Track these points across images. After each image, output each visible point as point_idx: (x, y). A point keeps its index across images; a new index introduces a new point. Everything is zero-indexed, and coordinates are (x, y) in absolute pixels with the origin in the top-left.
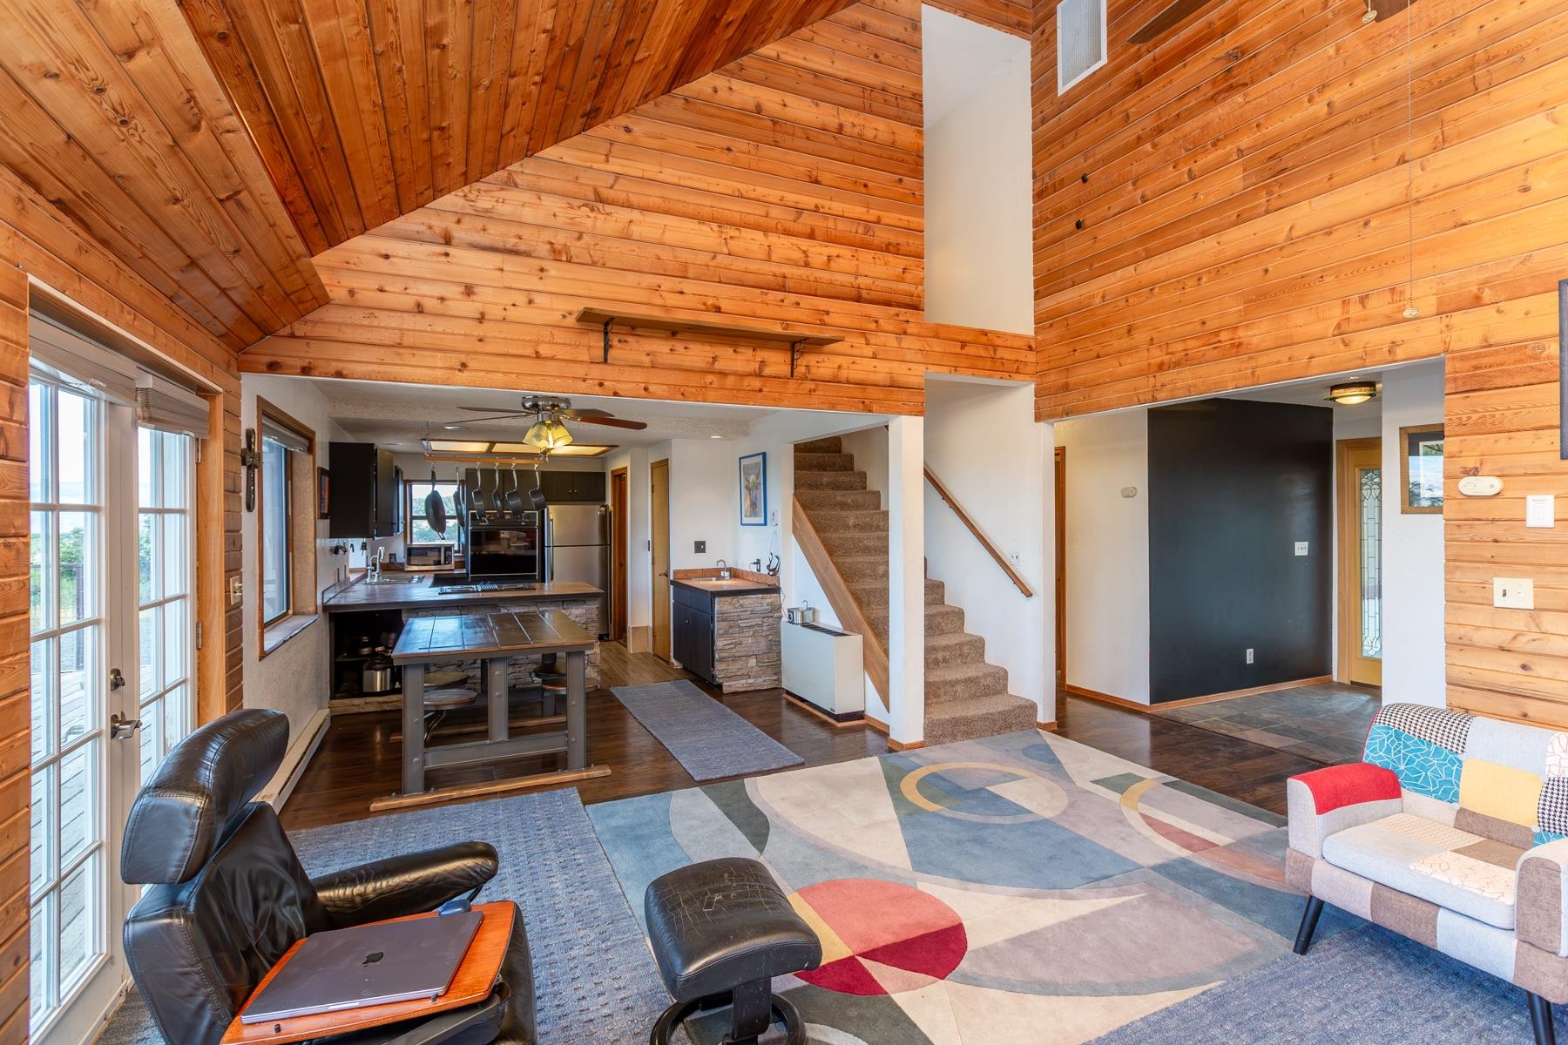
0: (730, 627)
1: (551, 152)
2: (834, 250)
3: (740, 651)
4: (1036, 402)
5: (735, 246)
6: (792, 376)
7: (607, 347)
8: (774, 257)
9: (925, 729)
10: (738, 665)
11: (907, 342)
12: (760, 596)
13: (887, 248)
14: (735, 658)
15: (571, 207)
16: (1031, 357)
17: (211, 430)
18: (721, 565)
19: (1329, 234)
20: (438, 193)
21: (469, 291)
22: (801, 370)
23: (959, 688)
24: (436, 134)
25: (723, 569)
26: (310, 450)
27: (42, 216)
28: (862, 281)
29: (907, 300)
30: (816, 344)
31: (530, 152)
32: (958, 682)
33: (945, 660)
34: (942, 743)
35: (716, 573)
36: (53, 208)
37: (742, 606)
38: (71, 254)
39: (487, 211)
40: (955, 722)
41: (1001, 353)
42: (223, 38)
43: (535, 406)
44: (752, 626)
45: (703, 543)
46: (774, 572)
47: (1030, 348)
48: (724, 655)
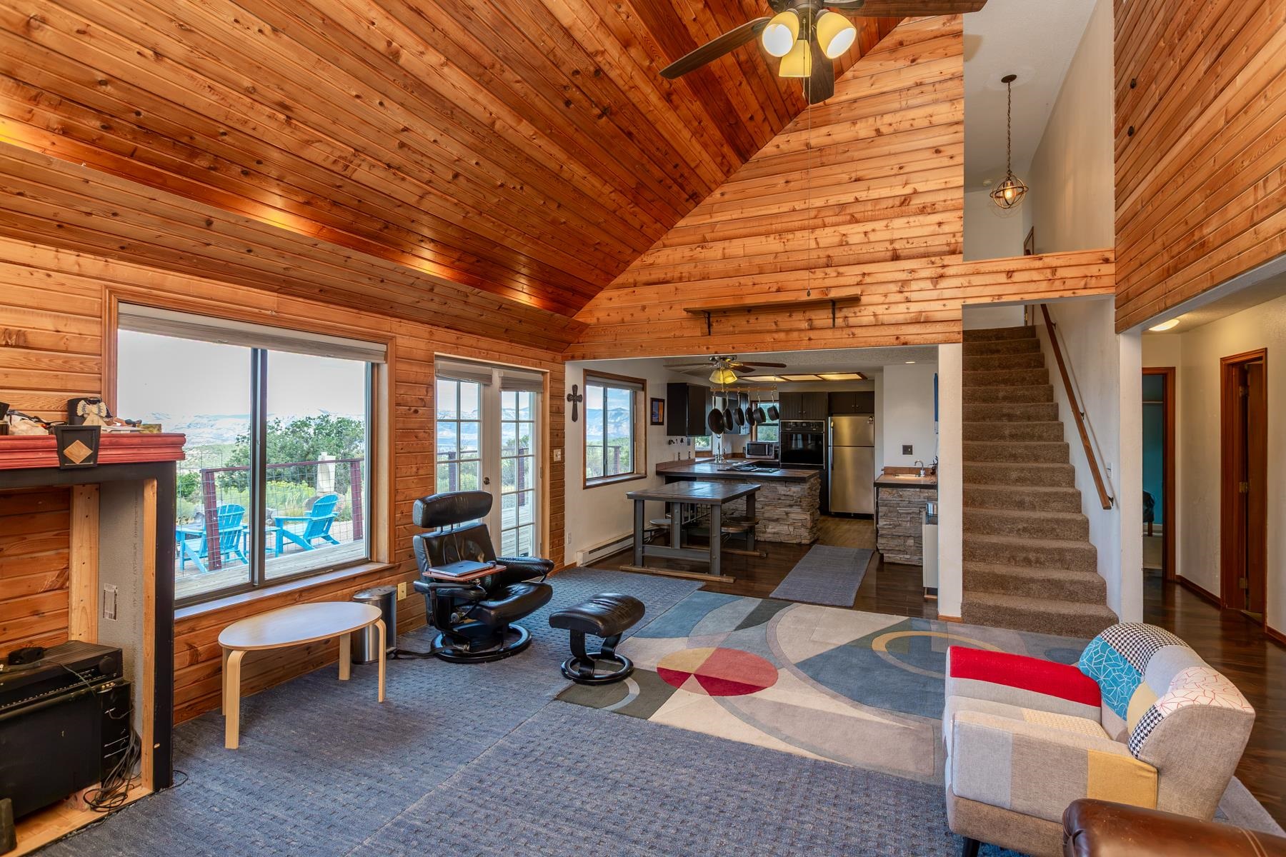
0: (890, 512)
1: (681, 223)
2: (869, 226)
3: (899, 531)
4: (1116, 313)
5: (789, 246)
6: (834, 325)
7: (710, 326)
8: (821, 246)
9: (962, 608)
10: (896, 542)
11: (944, 283)
12: (918, 490)
13: (923, 211)
14: (893, 537)
15: (692, 250)
16: (1110, 269)
17: (544, 389)
18: (919, 465)
19: (1246, 113)
20: (628, 263)
21: (644, 308)
22: (839, 322)
23: (1034, 586)
24: (597, 247)
25: (921, 469)
26: (644, 389)
27: (441, 333)
28: (897, 245)
29: (947, 248)
30: (854, 301)
31: (669, 226)
32: (1032, 580)
33: (1038, 561)
34: (982, 624)
35: (916, 471)
36: (446, 330)
37: (901, 496)
38: (454, 341)
39: (651, 264)
40: (997, 609)
41: (1061, 273)
42: (478, 261)
43: (713, 359)
44: (910, 513)
45: (911, 447)
46: (933, 472)
47: (1107, 261)
48: (884, 532)
